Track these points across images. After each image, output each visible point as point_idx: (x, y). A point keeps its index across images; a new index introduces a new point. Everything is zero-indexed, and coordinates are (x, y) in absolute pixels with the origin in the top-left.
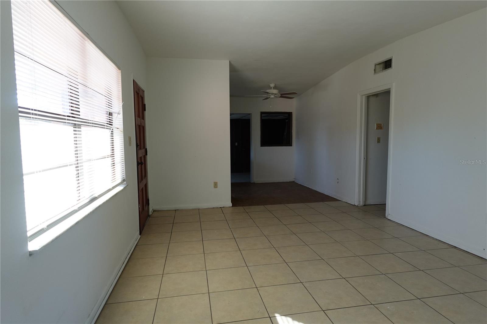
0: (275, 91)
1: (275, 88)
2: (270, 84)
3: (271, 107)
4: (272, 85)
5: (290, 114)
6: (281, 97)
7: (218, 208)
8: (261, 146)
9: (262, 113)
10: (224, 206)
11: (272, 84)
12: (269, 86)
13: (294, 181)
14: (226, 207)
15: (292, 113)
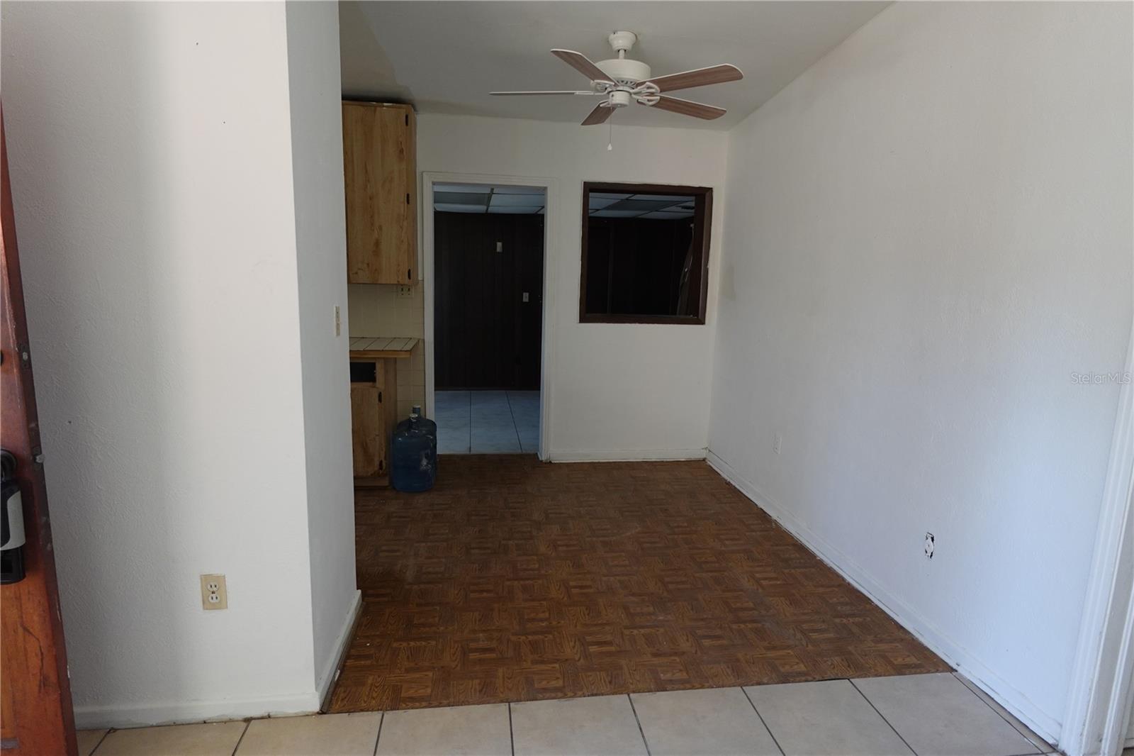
0: (632, 70)
1: (634, 53)
2: (612, 36)
3: (610, 148)
4: (622, 40)
5: (702, 197)
6: (664, 104)
7: (231, 721)
8: (583, 319)
9: (591, 188)
10: (273, 710)
11: (619, 34)
12: (608, 43)
13: (704, 456)
14: (287, 718)
15: (710, 190)
